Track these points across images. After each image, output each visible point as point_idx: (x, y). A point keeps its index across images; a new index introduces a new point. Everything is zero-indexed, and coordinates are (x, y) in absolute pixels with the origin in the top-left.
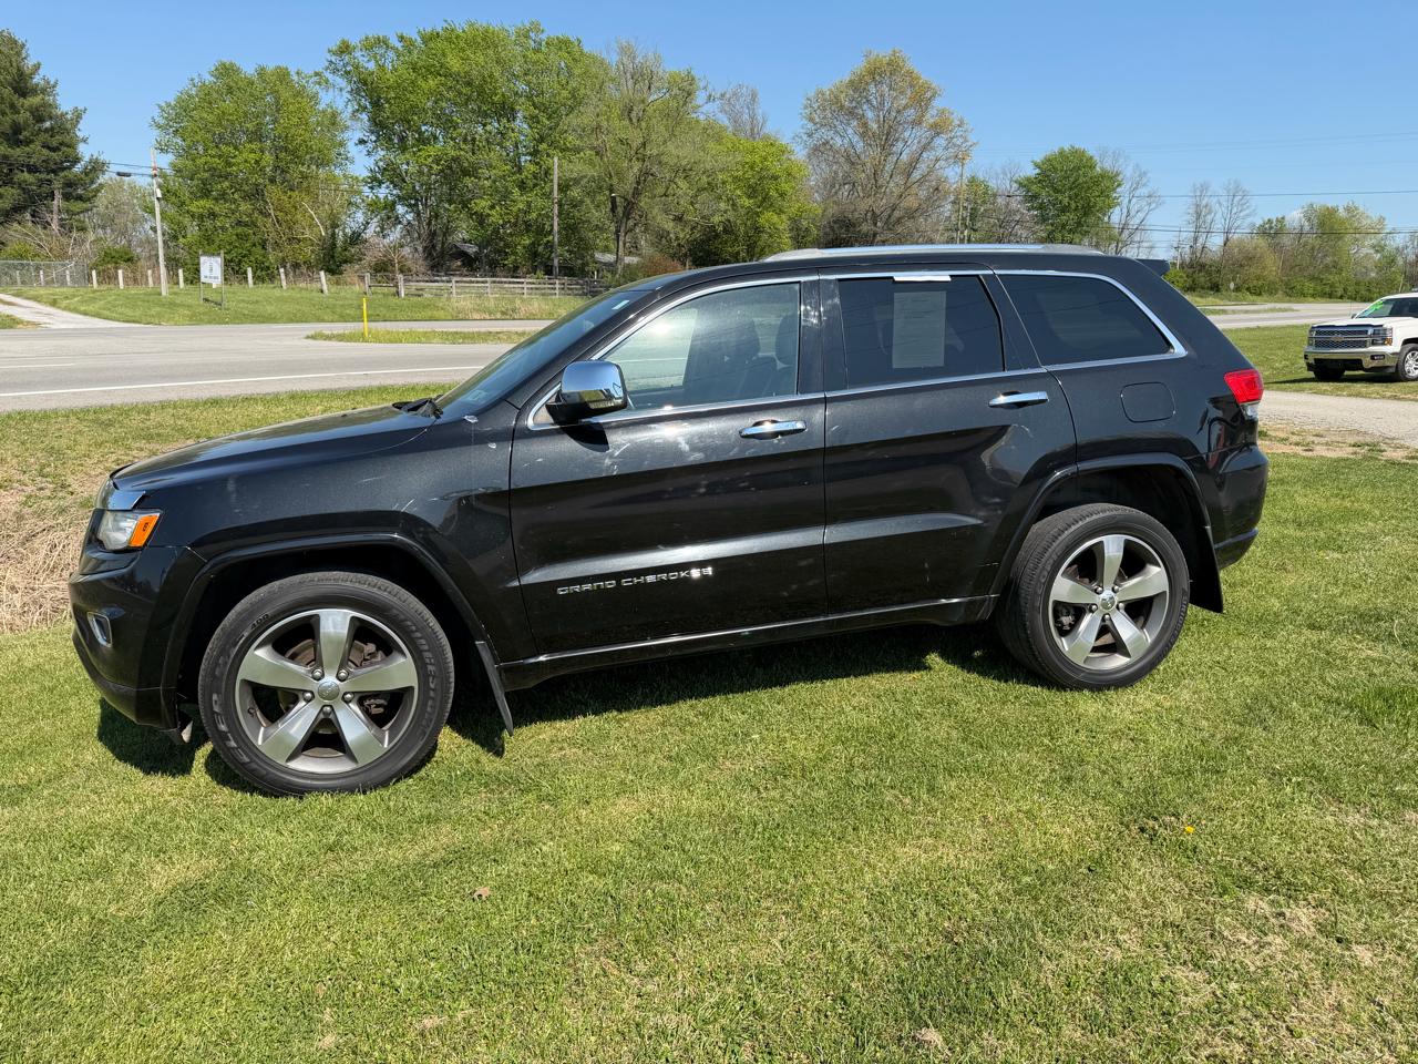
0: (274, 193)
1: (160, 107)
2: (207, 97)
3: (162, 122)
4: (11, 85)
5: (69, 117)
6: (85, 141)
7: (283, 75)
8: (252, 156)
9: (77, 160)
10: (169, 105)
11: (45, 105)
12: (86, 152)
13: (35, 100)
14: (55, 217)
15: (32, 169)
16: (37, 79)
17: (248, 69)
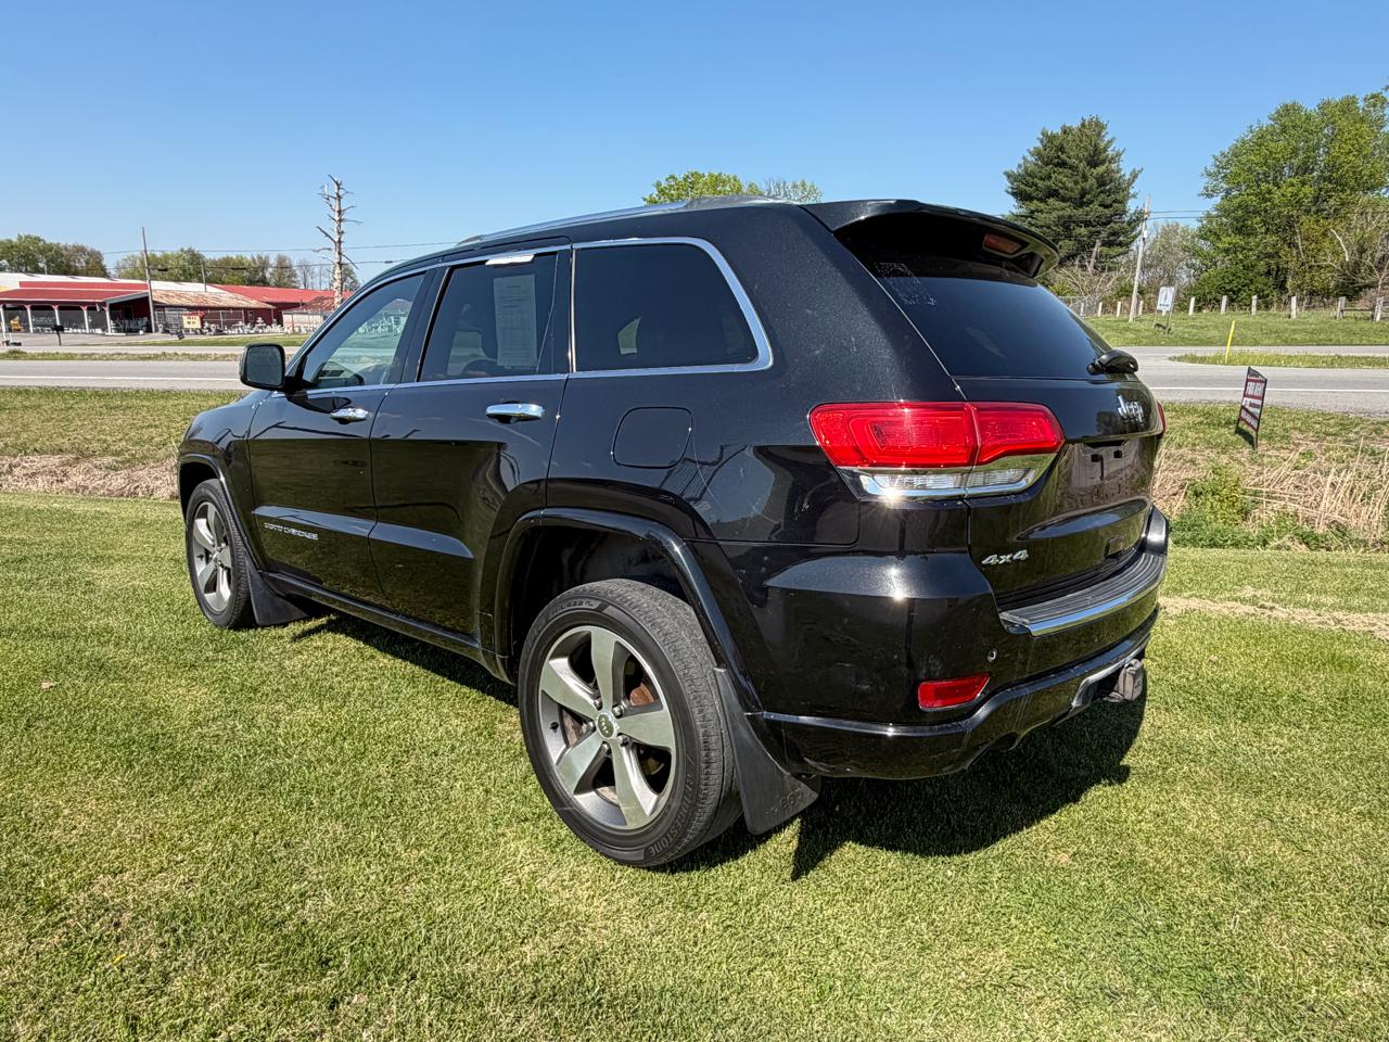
0: (1307, 223)
1: (1214, 157)
2: (1261, 138)
3: (1213, 170)
4: (1086, 159)
5: (1127, 177)
6: (1134, 196)
7: (1347, 106)
8: (1290, 189)
9: (1125, 212)
10: (1222, 154)
11: (1108, 171)
12: (1132, 206)
13: (1101, 169)
14: (1093, 260)
15: (1087, 224)
16: (1110, 152)
17: (1310, 105)
